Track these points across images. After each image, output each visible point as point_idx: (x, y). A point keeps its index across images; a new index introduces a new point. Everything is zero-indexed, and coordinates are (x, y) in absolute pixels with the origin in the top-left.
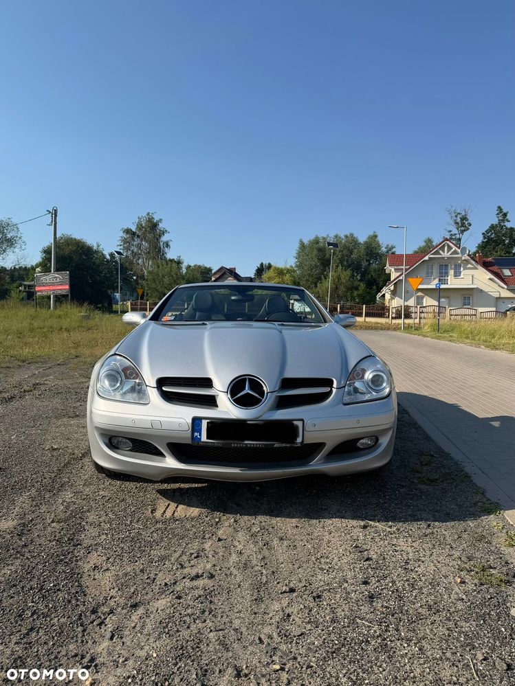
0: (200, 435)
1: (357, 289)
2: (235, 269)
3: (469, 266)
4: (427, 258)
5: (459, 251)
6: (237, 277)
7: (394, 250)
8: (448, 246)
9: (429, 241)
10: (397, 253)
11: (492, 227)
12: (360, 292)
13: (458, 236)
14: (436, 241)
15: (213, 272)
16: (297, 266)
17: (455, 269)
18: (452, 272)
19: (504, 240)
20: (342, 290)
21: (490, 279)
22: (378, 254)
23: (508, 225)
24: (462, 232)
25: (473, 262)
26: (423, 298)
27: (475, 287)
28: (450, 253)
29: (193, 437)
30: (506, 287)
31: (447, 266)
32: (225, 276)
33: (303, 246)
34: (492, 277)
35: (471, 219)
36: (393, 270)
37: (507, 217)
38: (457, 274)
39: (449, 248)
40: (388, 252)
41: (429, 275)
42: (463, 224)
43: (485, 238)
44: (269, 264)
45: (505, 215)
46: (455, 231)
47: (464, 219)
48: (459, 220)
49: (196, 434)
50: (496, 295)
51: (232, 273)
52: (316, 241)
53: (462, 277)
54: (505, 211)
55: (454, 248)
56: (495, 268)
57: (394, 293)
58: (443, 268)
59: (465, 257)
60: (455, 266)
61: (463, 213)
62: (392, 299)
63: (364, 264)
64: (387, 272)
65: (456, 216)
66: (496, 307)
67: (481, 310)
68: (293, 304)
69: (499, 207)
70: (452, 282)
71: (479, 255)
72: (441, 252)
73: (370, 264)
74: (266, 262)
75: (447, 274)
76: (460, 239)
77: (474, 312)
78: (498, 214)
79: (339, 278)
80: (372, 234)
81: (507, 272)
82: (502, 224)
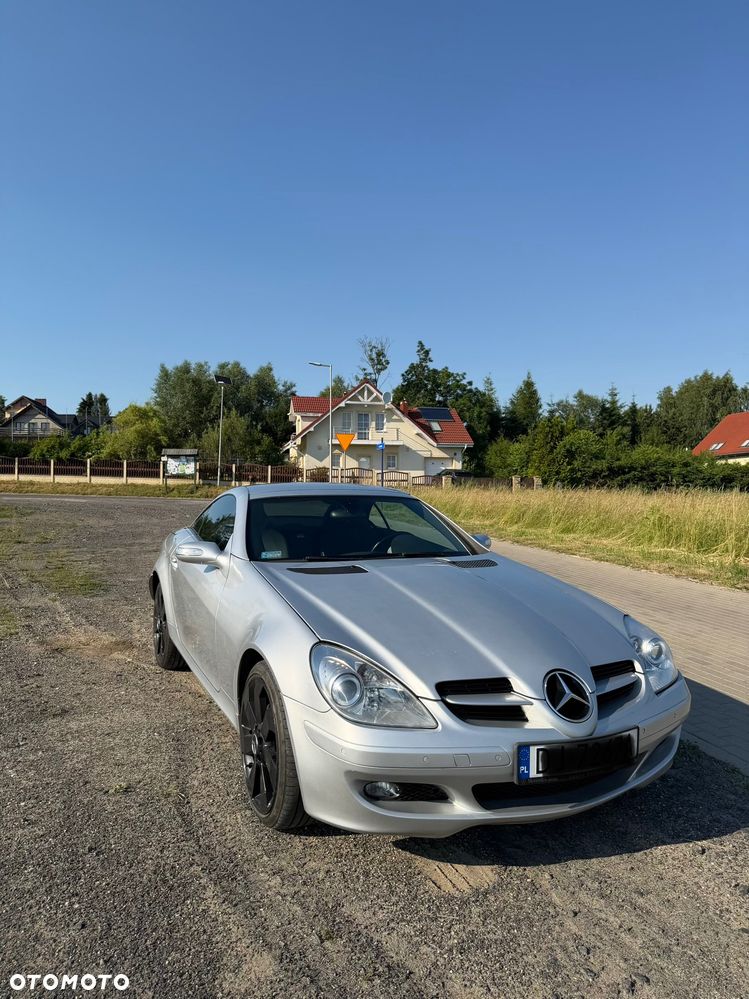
0: (528, 769)
1: (259, 443)
2: (45, 400)
3: (395, 417)
4: (342, 404)
5: (382, 397)
6: (51, 415)
7: (294, 389)
8: (369, 390)
9: (339, 381)
10: (297, 394)
11: (412, 367)
12: (264, 447)
13: (373, 376)
14: (350, 382)
15: (7, 404)
16: (157, 403)
17: (377, 420)
18: (373, 424)
19: (426, 385)
20: (237, 443)
21: (418, 434)
22: (273, 393)
23: (431, 366)
24: (379, 371)
25: (399, 413)
26: (339, 456)
27: (401, 443)
28: (371, 398)
29: (519, 775)
30: (435, 444)
31: (367, 415)
32: (31, 412)
33: (165, 375)
34: (420, 432)
35: (389, 355)
36: (299, 417)
37: (430, 356)
38: (379, 427)
39: (370, 393)
40: (286, 391)
41: (346, 425)
42: (379, 361)
43: (405, 381)
44: (102, 395)
45: (427, 353)
46: (370, 370)
47: (380, 354)
48: (374, 356)
49: (523, 768)
50: (428, 454)
51: (40, 406)
52: (186, 369)
53: (385, 430)
54: (427, 348)
55: (375, 393)
56: (422, 420)
57: (302, 449)
58: (364, 418)
59: (389, 405)
60: (377, 415)
61: (380, 348)
62: (300, 456)
63: (256, 405)
64: (291, 419)
65: (371, 351)
66: (425, 469)
67: (413, 473)
68: (165, 463)
69: (420, 343)
70: (374, 438)
71: (404, 404)
72: (360, 397)
73: (262, 406)
74: (96, 392)
75: (367, 426)
76: (376, 381)
77: (404, 477)
78: (419, 351)
79: (232, 427)
80: (265, 365)
81: (436, 426)
82: (424, 364)
